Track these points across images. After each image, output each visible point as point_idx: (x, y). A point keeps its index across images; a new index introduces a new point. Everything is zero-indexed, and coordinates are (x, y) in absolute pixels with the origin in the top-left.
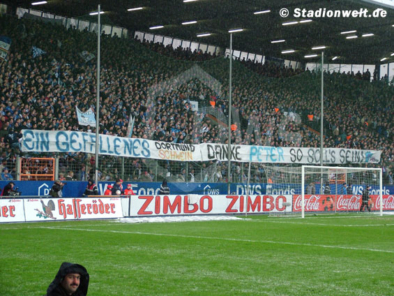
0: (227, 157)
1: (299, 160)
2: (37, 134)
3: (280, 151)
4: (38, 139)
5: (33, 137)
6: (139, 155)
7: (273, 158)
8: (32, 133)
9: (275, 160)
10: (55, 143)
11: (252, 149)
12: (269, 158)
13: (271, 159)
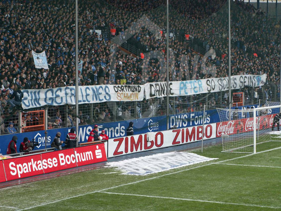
0: (164, 93)
1: (213, 89)
2: (31, 93)
3: (200, 83)
4: (32, 97)
5: (29, 96)
6: (103, 100)
7: (196, 90)
8: (28, 92)
9: (197, 92)
10: (44, 99)
11: (181, 84)
12: (193, 90)
13: (194, 91)
